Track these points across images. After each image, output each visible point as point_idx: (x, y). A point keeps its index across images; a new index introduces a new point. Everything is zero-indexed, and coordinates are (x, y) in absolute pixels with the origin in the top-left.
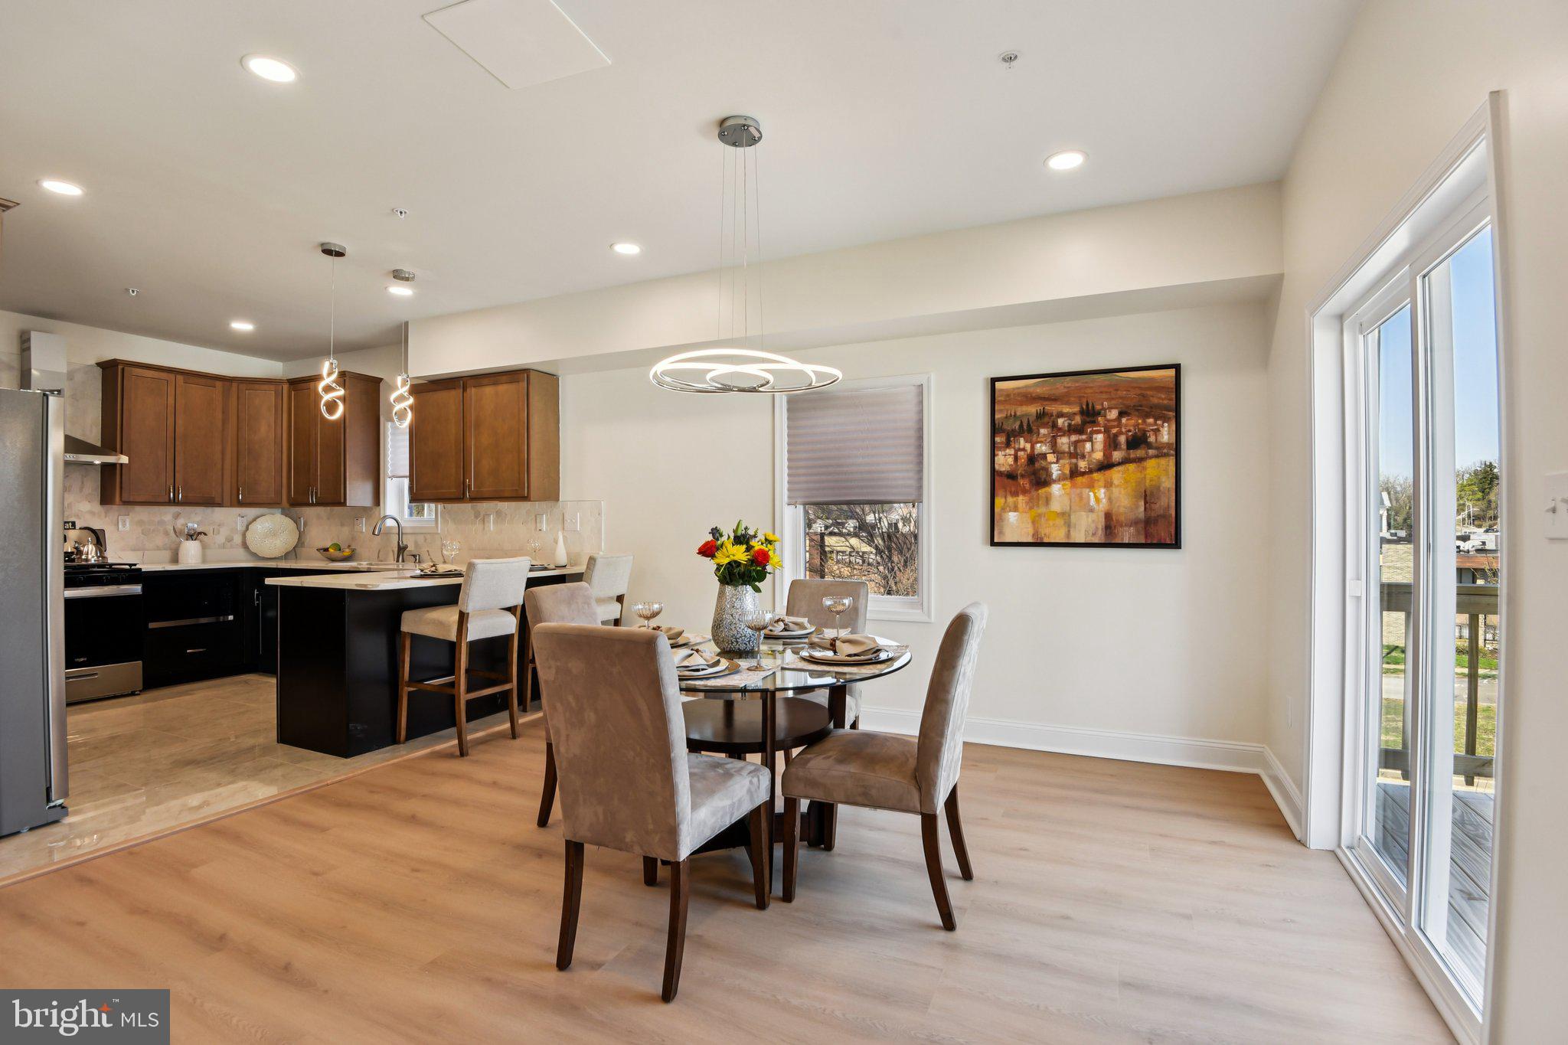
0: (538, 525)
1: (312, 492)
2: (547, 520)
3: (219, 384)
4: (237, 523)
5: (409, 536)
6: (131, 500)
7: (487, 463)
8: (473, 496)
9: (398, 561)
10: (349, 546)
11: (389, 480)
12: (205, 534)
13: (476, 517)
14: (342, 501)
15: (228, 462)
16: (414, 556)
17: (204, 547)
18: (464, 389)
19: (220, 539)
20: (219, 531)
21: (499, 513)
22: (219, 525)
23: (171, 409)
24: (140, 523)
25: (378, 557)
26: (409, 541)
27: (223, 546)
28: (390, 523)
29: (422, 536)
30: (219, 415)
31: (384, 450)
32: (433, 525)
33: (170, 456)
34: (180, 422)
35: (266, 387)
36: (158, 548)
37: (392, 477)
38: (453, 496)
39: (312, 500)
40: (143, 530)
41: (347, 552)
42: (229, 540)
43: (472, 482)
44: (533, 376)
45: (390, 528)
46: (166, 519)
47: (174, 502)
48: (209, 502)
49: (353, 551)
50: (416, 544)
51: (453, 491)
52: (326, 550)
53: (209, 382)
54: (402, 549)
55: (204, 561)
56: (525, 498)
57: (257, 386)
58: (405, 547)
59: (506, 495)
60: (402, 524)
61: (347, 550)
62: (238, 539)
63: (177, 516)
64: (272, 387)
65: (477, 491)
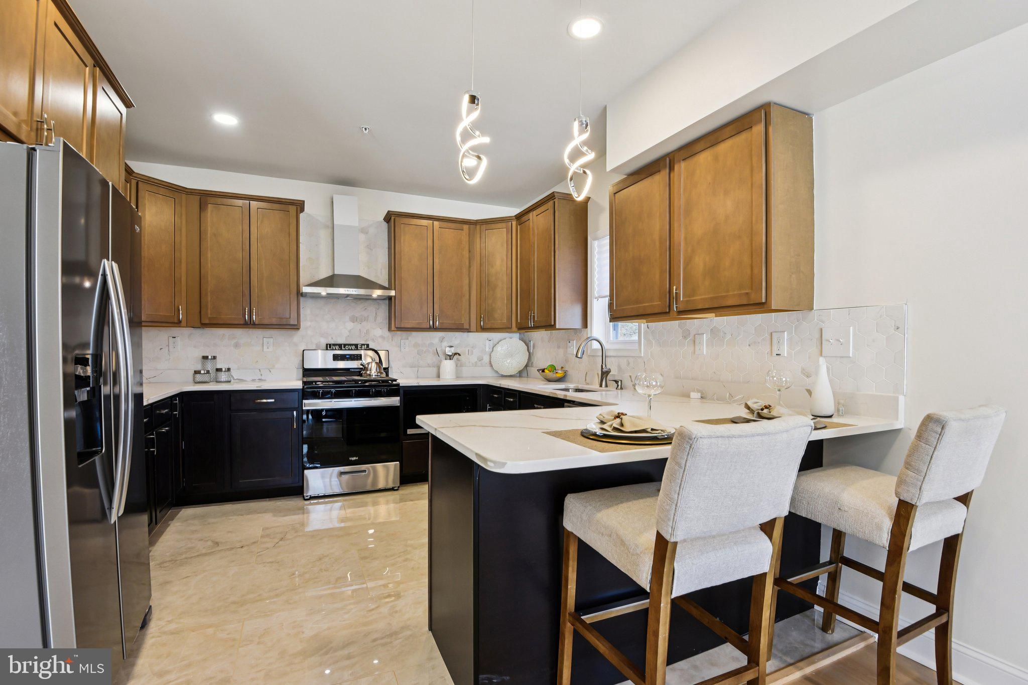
0: (775, 348)
1: (531, 316)
2: (790, 339)
3: (466, 227)
4: (485, 345)
5: (613, 359)
6: (402, 326)
7: (701, 261)
8: (682, 308)
9: (601, 386)
10: (562, 368)
11: (595, 300)
12: (459, 355)
13: (685, 337)
14: (553, 323)
15: (474, 293)
16: (616, 382)
17: (458, 366)
18: (671, 169)
19: (474, 359)
20: (472, 351)
21: (714, 332)
22: (472, 347)
23: (430, 250)
24: (416, 345)
25: (586, 380)
26: (611, 365)
27: (476, 365)
28: (596, 345)
29: (625, 360)
30: (466, 254)
31: (591, 272)
32: (636, 346)
33: (430, 289)
34: (436, 260)
35: (500, 225)
36: (429, 366)
37: (597, 298)
38: (656, 311)
39: (531, 324)
40: (418, 351)
41: (560, 374)
42: (480, 359)
43: (680, 289)
44: (774, 114)
45: (596, 350)
46: (434, 342)
47: (433, 329)
48: (459, 328)
49: (565, 372)
50: (620, 369)
51: (657, 304)
52: (543, 371)
53: (458, 226)
54: (605, 374)
55: (458, 377)
56: (761, 306)
57: (493, 226)
58: (608, 372)
59: (730, 302)
60: (606, 346)
61: (560, 372)
62: (486, 359)
63: (442, 340)
64: (504, 225)
65: (687, 301)
